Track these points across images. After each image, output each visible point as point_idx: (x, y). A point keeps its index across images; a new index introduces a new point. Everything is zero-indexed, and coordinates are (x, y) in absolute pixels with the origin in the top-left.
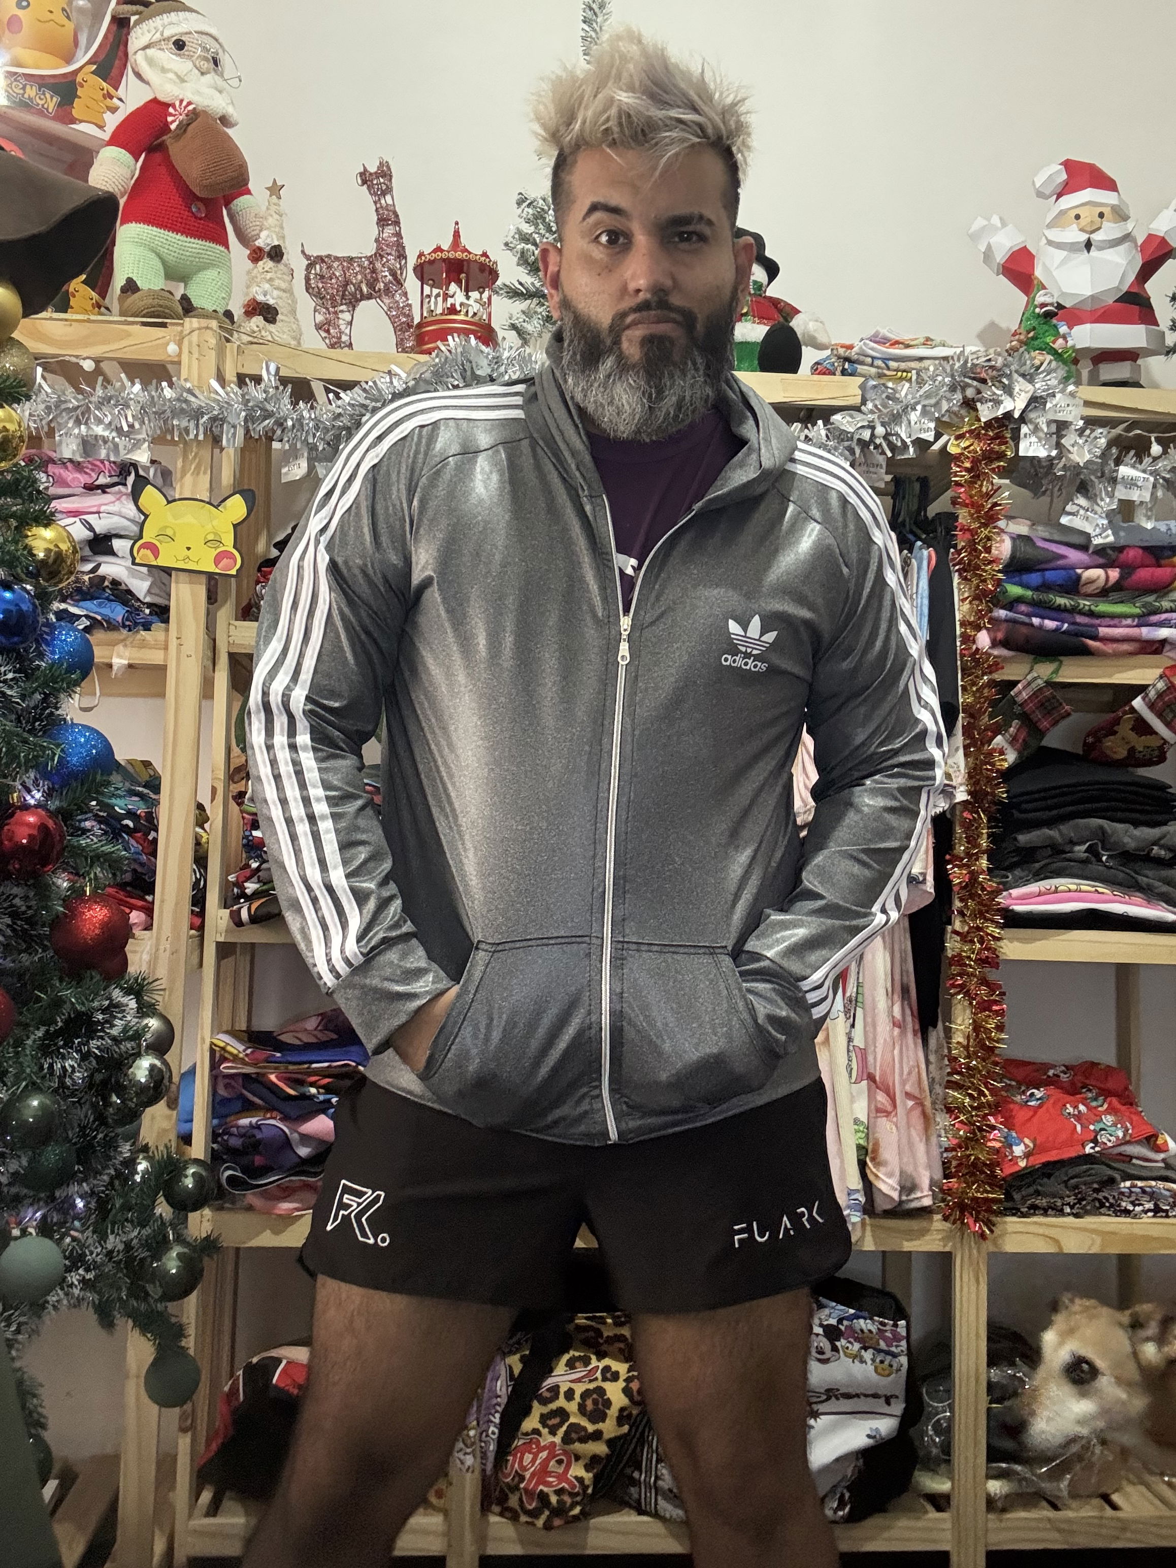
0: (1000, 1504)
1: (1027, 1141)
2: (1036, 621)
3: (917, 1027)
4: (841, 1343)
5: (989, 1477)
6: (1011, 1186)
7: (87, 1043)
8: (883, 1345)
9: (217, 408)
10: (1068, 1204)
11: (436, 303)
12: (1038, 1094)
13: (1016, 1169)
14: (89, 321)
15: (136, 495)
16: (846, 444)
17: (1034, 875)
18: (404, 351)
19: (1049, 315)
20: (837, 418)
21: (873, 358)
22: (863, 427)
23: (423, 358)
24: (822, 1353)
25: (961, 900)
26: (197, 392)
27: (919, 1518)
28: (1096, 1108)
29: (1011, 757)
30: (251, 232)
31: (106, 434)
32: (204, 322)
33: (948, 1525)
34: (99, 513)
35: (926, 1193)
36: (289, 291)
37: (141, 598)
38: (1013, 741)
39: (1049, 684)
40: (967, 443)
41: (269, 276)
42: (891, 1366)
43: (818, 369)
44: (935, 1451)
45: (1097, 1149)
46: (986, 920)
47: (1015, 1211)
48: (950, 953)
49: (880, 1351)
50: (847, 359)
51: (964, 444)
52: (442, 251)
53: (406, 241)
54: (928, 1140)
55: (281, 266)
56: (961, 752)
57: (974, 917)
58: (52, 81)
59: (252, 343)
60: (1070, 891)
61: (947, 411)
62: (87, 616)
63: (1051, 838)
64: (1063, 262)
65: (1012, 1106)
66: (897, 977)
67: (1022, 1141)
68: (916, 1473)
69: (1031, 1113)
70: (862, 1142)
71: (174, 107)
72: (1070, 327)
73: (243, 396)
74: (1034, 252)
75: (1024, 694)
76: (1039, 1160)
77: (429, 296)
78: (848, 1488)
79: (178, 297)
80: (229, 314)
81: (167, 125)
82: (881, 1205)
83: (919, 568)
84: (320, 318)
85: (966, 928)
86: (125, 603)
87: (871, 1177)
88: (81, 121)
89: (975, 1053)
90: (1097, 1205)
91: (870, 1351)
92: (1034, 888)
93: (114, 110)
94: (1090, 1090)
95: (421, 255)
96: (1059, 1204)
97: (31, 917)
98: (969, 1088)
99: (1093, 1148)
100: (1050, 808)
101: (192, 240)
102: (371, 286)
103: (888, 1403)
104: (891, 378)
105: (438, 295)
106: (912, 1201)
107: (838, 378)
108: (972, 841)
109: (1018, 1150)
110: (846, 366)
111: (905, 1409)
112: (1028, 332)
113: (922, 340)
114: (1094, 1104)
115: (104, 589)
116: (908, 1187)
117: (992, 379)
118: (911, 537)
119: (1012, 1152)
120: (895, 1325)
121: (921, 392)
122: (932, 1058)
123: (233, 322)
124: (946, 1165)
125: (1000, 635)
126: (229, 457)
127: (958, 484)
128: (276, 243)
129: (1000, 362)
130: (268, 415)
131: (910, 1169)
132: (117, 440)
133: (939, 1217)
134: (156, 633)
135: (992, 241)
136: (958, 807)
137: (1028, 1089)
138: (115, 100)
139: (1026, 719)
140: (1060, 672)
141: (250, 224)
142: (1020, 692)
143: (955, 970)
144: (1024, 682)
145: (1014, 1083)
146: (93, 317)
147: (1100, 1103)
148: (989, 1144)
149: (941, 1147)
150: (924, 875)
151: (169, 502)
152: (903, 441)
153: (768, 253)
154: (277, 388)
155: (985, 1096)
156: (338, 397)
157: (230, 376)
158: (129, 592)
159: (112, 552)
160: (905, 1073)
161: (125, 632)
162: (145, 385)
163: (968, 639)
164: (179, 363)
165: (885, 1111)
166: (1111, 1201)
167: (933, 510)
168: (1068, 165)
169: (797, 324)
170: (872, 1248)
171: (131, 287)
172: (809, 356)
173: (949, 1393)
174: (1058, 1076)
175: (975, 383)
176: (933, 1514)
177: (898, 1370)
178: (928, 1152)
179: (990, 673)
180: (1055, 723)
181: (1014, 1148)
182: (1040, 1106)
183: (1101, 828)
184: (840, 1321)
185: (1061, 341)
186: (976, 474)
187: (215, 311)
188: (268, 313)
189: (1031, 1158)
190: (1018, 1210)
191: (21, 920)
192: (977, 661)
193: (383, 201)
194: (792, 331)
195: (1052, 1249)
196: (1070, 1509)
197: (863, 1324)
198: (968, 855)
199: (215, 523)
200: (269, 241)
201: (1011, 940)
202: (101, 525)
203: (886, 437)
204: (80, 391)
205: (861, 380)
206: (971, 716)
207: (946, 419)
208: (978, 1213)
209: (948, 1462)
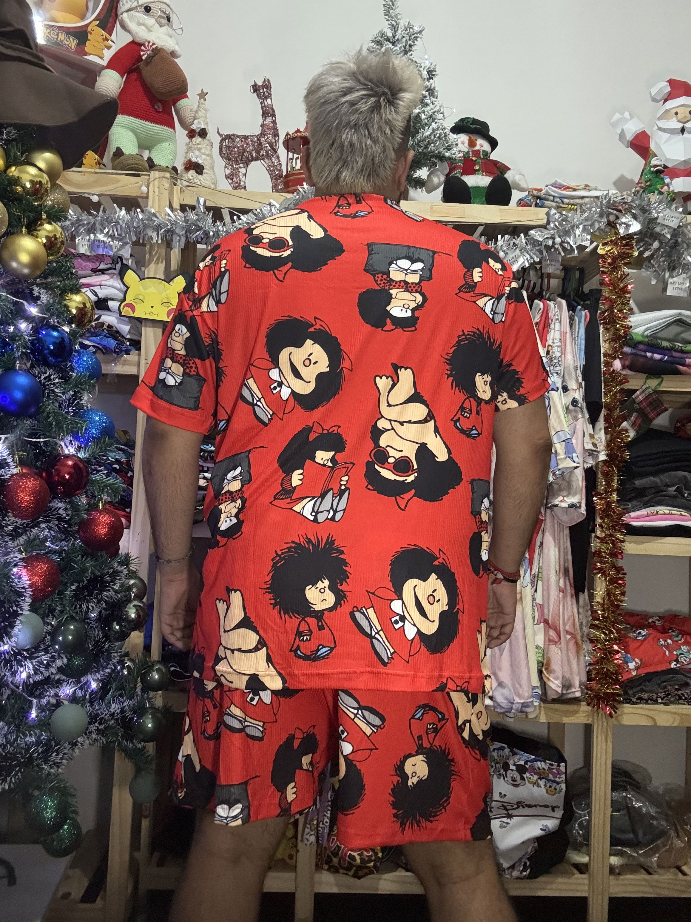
0: (617, 871)
1: (637, 660)
2: (649, 354)
3: (573, 592)
4: (527, 775)
5: (611, 855)
6: (626, 686)
7: (101, 594)
8: (551, 777)
9: (169, 224)
10: (660, 697)
11: (296, 163)
12: (643, 632)
13: (630, 676)
14: (96, 173)
15: (121, 275)
16: (537, 248)
17: (644, 505)
18: (277, 191)
19: (659, 172)
20: (532, 232)
21: (554, 197)
22: (547, 238)
23: (289, 196)
24: (515, 781)
25: (601, 518)
26: (158, 215)
27: (569, 878)
28: (677, 641)
29: (632, 434)
30: (189, 120)
31: (105, 239)
32: (162, 174)
33: (586, 882)
34: (100, 285)
35: (577, 689)
36: (210, 156)
37: (125, 335)
38: (633, 425)
39: (655, 392)
40: (610, 248)
41: (199, 146)
42: (555, 789)
43: (521, 203)
44: (579, 839)
45: (678, 665)
46: (616, 530)
47: (629, 701)
48: (593, 550)
49: (549, 780)
50: (538, 197)
51: (608, 248)
52: (300, 132)
53: (278, 126)
54: (578, 659)
55: (206, 141)
56: (603, 431)
57: (608, 528)
58: (75, 30)
59: (189, 186)
60: (665, 514)
61: (598, 228)
62: (93, 346)
63: (655, 482)
64: (667, 141)
65: (627, 640)
66: (562, 563)
67: (634, 660)
68: (568, 851)
69: (639, 644)
70: (540, 659)
71: (145, 47)
72: (671, 179)
73: (185, 217)
74: (650, 135)
75: (640, 397)
76: (643, 672)
77: (292, 159)
78: (528, 859)
79: (146, 158)
80: (175, 169)
81: (141, 56)
82: (551, 695)
83: (579, 322)
84: (228, 172)
85: (603, 535)
86: (115, 338)
87: (545, 680)
88: (90, 54)
89: (608, 608)
90: (677, 698)
91: (544, 780)
92: (643, 512)
93: (109, 48)
94: (673, 631)
95: (288, 134)
96: (655, 697)
97: (69, 520)
98: (604, 629)
99: (675, 665)
100: (653, 466)
101: (154, 125)
102: (258, 152)
103: (553, 810)
104: (564, 209)
105: (297, 158)
106: (569, 693)
107: (533, 208)
108: (609, 484)
109: (632, 665)
110: (538, 201)
111: (563, 815)
112: (646, 182)
113: (583, 186)
114: (676, 639)
115: (103, 330)
116: (567, 685)
117: (625, 210)
118: (573, 303)
119: (628, 666)
120: (559, 766)
121: (583, 217)
122: (581, 610)
123: (177, 174)
124: (589, 673)
125: (627, 363)
126: (175, 252)
127: (604, 272)
128: (203, 127)
129: (630, 199)
130: (199, 229)
131: (568, 675)
132: (111, 243)
133: (585, 703)
134: (133, 357)
135: (624, 127)
136: (600, 463)
137: (637, 630)
138: (110, 42)
139: (641, 413)
140: (662, 385)
141: (188, 116)
142: (638, 396)
143: (596, 559)
144: (641, 390)
145: (628, 626)
146: (98, 171)
147: (679, 638)
148: (616, 662)
149: (586, 663)
150: (580, 503)
151: (141, 280)
152: (571, 246)
153: (492, 133)
154: (205, 213)
155: (613, 633)
156: (239, 218)
157: (176, 205)
158: (117, 332)
159: (108, 309)
160: (566, 618)
161: (114, 355)
162: (128, 211)
163: (608, 364)
164: (147, 198)
165: (553, 641)
166: (686, 696)
167: (586, 288)
168: (672, 82)
169: (508, 176)
170: (545, 721)
171: (119, 153)
172: (516, 196)
173: (589, 806)
174: (654, 622)
175: (615, 212)
176: (578, 875)
177: (560, 791)
178: (578, 665)
179: (621, 384)
180: (659, 414)
181: (629, 664)
182: (645, 640)
183: (685, 477)
184: (526, 763)
185: (666, 188)
186: (614, 267)
187: (167, 167)
188: (198, 168)
189: (639, 670)
190: (631, 700)
191: (64, 522)
192: (613, 378)
193: (266, 102)
194: (506, 181)
195: (650, 723)
196: (659, 874)
197: (540, 764)
198: (606, 492)
199: (168, 292)
200: (199, 126)
201: (630, 542)
202: (102, 293)
203: (561, 244)
204: (91, 214)
205: (547, 210)
206: (609, 410)
207: (597, 233)
208: (608, 701)
209: (587, 845)
